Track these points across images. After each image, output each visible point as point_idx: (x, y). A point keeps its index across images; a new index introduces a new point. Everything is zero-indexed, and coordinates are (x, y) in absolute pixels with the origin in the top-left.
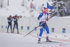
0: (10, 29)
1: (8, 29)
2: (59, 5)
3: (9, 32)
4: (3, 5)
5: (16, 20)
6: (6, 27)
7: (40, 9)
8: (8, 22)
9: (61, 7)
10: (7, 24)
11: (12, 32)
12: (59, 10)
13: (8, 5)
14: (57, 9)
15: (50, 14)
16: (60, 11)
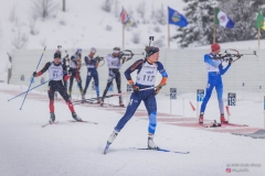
2: (206, 12)
4: (49, 10)
9: (211, 17)
12: (204, 26)
13: (64, 9)
14: (200, 23)
15: (181, 36)
16: (208, 27)
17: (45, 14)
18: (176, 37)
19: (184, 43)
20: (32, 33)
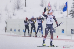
0: (28, 33)
1: (25, 33)
3: (26, 35)
4: (20, 6)
5: (33, 23)
6: (23, 31)
7: (61, 8)
8: (25, 25)
10: (24, 28)
11: (30, 36)
13: (26, 6)
15: (72, 13)
17: (18, 8)
18: (70, 14)
19: (73, 16)
20: (14, 15)
